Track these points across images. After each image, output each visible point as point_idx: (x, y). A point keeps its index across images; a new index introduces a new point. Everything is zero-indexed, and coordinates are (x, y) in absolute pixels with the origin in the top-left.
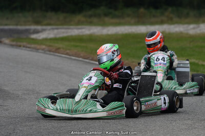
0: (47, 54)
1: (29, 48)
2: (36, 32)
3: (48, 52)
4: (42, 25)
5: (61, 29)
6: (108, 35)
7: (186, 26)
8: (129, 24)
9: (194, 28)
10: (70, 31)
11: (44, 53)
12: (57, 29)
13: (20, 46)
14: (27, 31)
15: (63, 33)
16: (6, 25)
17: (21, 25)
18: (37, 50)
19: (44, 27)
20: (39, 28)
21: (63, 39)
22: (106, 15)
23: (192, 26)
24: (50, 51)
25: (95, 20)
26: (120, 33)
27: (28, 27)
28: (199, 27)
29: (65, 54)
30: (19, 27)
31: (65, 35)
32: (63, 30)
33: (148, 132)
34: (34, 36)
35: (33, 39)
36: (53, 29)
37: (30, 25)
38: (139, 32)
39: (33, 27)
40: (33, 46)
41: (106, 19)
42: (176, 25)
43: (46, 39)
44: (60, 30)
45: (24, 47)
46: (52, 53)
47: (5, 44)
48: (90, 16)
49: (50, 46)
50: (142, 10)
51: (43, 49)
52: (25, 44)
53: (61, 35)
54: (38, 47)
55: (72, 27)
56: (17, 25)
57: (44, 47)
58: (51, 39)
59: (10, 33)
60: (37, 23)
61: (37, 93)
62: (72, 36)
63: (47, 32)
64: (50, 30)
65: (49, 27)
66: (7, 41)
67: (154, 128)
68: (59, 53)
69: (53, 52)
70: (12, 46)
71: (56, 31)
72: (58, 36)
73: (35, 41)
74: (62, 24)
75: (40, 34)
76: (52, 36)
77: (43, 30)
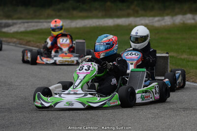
0: (18, 47)
3: (19, 45)
4: (13, 19)
5: (31, 22)
6: (76, 28)
7: (151, 18)
8: (97, 17)
9: (159, 21)
11: (16, 46)
12: (28, 22)
15: (34, 26)
19: (15, 21)
20: (10, 21)
21: (33, 33)
22: (74, 9)
23: (157, 19)
24: (21, 44)
25: (64, 14)
26: (88, 26)
28: (163, 19)
29: (35, 47)
31: (35, 28)
32: (33, 24)
33: (116, 121)
34: (5, 30)
35: (4, 33)
36: (24, 23)
38: (106, 25)
41: (75, 13)
42: (141, 18)
43: (17, 33)
44: (30, 24)
48: (59, 10)
49: (21, 39)
50: (109, 4)
51: (14, 43)
53: (31, 29)
54: (9, 40)
55: (41, 21)
57: (15, 40)
58: (22, 33)
60: (8, 17)
61: (9, 84)
62: (41, 29)
63: (18, 26)
64: (20, 23)
65: (20, 21)
67: (121, 118)
68: (29, 46)
69: (23, 45)
71: (26, 25)
72: (28, 30)
74: (32, 18)
75: (11, 28)
76: (22, 29)
77: (14, 24)
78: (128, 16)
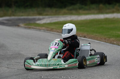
1: (35, 29)
2: (40, 19)
10: (59, 18)
13: (30, 28)
14: (34, 19)
16: (22, 16)
17: (31, 16)
18: (40, 30)
27: (34, 17)
37: (36, 15)
39: (37, 17)
40: (38, 28)
45: (32, 28)
46: (49, 32)
47: (21, 27)
52: (33, 26)
56: (28, 15)
59: (24, 21)
66: (22, 25)
70: (25, 28)
73: (39, 25)
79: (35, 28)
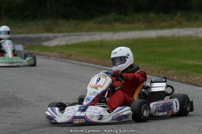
0: (59, 61)
1: (41, 55)
2: (48, 39)
3: (60, 59)
4: (53, 33)
5: (72, 35)
6: (119, 41)
7: (195, 29)
8: (140, 29)
10: (81, 37)
11: (57, 60)
12: (69, 36)
14: (39, 39)
15: (75, 39)
16: (19, 33)
17: (33, 33)
18: (49, 57)
19: (56, 35)
20: (51, 35)
21: (74, 46)
22: (116, 21)
23: (201, 29)
24: (62, 58)
25: (106, 26)
26: (131, 38)
27: (39, 35)
30: (32, 35)
31: (76, 41)
32: (74, 37)
34: (46, 44)
35: (45, 47)
36: (65, 36)
37: (42, 33)
39: (45, 35)
40: (45, 53)
42: (185, 29)
43: (58, 47)
44: (71, 37)
46: (64, 60)
48: (101, 23)
49: (61, 53)
50: (152, 15)
51: (55, 57)
52: (37, 51)
53: (73, 42)
54: (50, 54)
55: (83, 33)
56: (29, 33)
57: (56, 54)
58: (63, 46)
60: (49, 30)
62: (83, 43)
63: (59, 39)
64: (61, 37)
65: (61, 34)
69: (65, 58)
71: (67, 38)
72: (70, 43)
73: (47, 49)
74: (73, 31)
75: (52, 41)
76: (63, 43)
77: (55, 38)
78: (172, 27)
79: (41, 53)
